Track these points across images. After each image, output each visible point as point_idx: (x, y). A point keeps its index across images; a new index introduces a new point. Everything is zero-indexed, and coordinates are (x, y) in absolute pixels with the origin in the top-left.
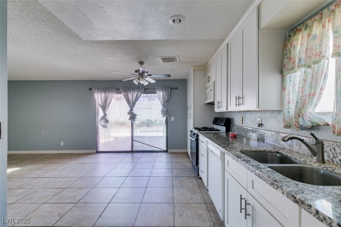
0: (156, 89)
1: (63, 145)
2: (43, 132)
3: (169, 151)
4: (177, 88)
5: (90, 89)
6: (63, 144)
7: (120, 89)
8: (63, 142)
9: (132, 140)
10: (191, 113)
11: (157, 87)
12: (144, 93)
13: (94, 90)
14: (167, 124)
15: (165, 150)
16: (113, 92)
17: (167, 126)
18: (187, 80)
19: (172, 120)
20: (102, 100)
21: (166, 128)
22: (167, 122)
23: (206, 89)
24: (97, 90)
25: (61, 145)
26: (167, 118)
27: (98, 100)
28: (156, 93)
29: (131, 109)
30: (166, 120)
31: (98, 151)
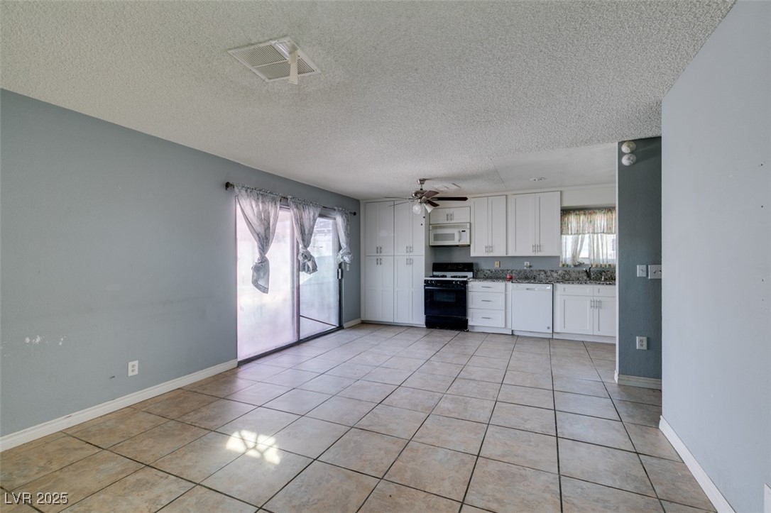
0: (335, 210)
1: (136, 373)
2: (38, 340)
3: (345, 325)
4: (355, 214)
5: (228, 185)
6: (136, 368)
7: (289, 200)
8: (136, 363)
9: (299, 316)
10: (411, 257)
11: (336, 208)
12: (321, 216)
13: (240, 192)
14: (340, 278)
15: (338, 325)
16: (275, 203)
17: (340, 281)
18: (361, 202)
19: (348, 269)
20: (261, 220)
21: (337, 285)
22: (340, 274)
23: (436, 227)
24: (246, 191)
25: (130, 374)
26: (340, 265)
27: (255, 221)
28: (335, 219)
29: (306, 246)
30: (340, 270)
31: (239, 360)
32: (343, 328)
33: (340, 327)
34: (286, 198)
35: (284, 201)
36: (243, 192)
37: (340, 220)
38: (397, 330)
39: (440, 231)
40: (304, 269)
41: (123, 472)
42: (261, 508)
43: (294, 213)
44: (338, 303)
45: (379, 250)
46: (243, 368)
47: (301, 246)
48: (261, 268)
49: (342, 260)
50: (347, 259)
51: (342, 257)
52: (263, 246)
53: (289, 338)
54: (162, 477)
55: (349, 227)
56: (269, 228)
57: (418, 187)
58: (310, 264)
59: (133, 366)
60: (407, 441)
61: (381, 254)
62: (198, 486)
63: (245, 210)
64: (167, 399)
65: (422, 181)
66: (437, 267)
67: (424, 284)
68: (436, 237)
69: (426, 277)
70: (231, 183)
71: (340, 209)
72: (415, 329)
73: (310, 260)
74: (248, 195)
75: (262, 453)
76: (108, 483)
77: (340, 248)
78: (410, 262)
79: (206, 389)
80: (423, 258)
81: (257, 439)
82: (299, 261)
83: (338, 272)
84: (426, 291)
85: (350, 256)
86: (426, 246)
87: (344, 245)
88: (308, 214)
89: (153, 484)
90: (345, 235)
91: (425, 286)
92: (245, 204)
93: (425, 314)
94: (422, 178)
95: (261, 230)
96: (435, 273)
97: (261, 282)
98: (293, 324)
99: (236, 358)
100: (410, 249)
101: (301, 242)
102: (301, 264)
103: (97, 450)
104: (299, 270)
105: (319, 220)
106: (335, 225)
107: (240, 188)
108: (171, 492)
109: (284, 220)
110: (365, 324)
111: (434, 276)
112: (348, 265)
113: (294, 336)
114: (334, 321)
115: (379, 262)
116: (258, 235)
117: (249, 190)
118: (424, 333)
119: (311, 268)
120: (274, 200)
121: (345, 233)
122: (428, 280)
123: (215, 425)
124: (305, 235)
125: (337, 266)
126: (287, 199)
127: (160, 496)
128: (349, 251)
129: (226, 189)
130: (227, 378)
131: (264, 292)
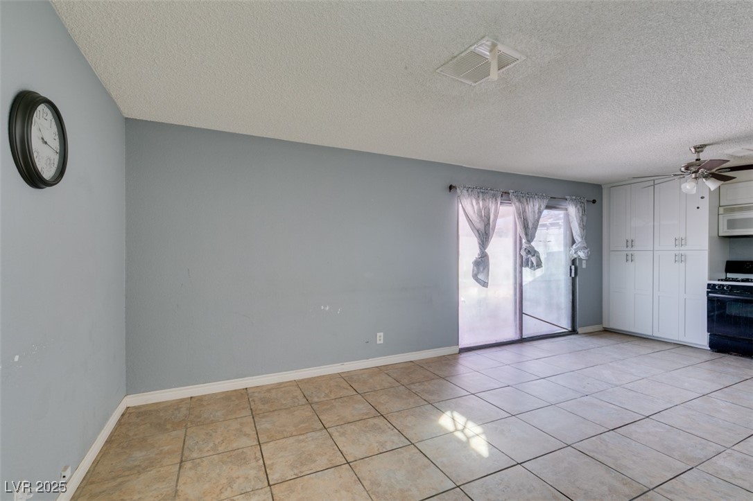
0: (566, 199)
1: (382, 342)
2: (327, 308)
3: (579, 330)
4: (594, 202)
5: (451, 187)
6: (382, 338)
7: (511, 194)
8: (382, 334)
9: (521, 313)
10: (683, 253)
11: (568, 197)
12: (548, 207)
13: (461, 192)
14: (573, 275)
15: (570, 329)
16: (496, 200)
17: (574, 280)
18: (603, 186)
19: (584, 266)
20: (481, 217)
21: (570, 284)
22: (573, 271)
23: (731, 209)
24: (467, 190)
25: (378, 342)
26: (574, 262)
27: (474, 217)
28: (566, 210)
29: (529, 241)
30: (573, 267)
31: (460, 347)
32: (577, 333)
33: (574, 331)
34: (507, 193)
35: (505, 196)
36: (465, 192)
37: (573, 210)
38: (658, 347)
39: (738, 215)
40: (527, 265)
41: (367, 414)
42: (458, 487)
43: (516, 208)
44: (570, 304)
45: (629, 244)
46: (464, 355)
47: (524, 241)
48: (482, 263)
49: (575, 256)
50: (582, 254)
51: (576, 253)
52: (483, 241)
53: (511, 334)
54: (389, 428)
55: (585, 219)
56: (489, 224)
57: (692, 158)
58: (534, 259)
59: (380, 336)
60: (646, 489)
61: (633, 249)
62: (412, 446)
63: (467, 207)
64: (402, 368)
65: (699, 149)
66: (732, 267)
67: (706, 290)
68: (732, 224)
69: (710, 280)
70: (454, 185)
71: (574, 197)
72: (689, 349)
73: (534, 256)
74: (469, 195)
75: (468, 438)
76: (357, 418)
77: (573, 242)
78: (681, 258)
79: (430, 367)
80: (706, 254)
81: (466, 423)
82: (521, 257)
83: (571, 269)
84: (710, 300)
85: (586, 251)
86: (711, 238)
87: (578, 238)
88: (532, 207)
89: (383, 431)
90: (580, 227)
91: (708, 293)
92: (466, 203)
93: (708, 332)
94: (698, 144)
95: (480, 226)
96: (730, 275)
97: (480, 277)
98: (515, 321)
99: (458, 345)
100: (680, 242)
101: (524, 236)
102: (524, 260)
103: (355, 393)
104: (521, 266)
105: (546, 212)
106: (567, 215)
107: (462, 188)
108: (393, 442)
109: (506, 216)
110: (608, 332)
111: (727, 280)
112: (584, 262)
113: (516, 333)
114: (566, 324)
115: (629, 258)
116: (478, 231)
117: (470, 190)
118: (706, 357)
119: (535, 264)
120: (494, 196)
121: (579, 224)
122: (715, 285)
123: (434, 400)
124: (528, 229)
125: (570, 263)
126: (509, 193)
127: (386, 442)
128: (585, 245)
129: (450, 191)
130: (449, 361)
131: (484, 286)
